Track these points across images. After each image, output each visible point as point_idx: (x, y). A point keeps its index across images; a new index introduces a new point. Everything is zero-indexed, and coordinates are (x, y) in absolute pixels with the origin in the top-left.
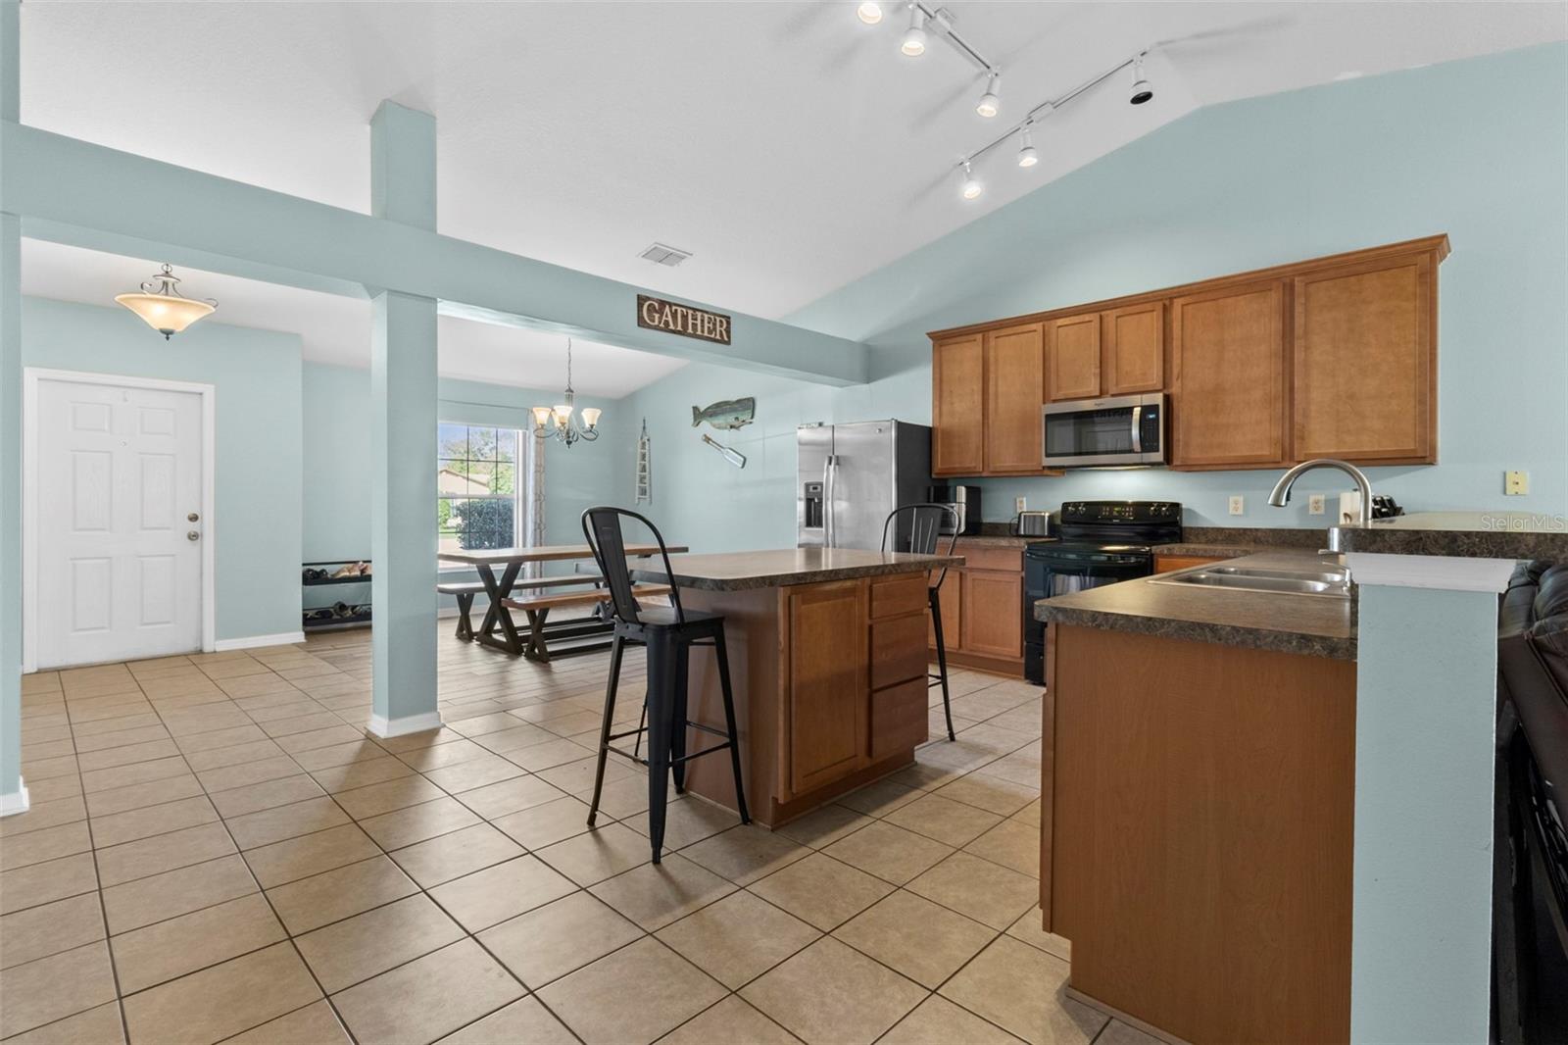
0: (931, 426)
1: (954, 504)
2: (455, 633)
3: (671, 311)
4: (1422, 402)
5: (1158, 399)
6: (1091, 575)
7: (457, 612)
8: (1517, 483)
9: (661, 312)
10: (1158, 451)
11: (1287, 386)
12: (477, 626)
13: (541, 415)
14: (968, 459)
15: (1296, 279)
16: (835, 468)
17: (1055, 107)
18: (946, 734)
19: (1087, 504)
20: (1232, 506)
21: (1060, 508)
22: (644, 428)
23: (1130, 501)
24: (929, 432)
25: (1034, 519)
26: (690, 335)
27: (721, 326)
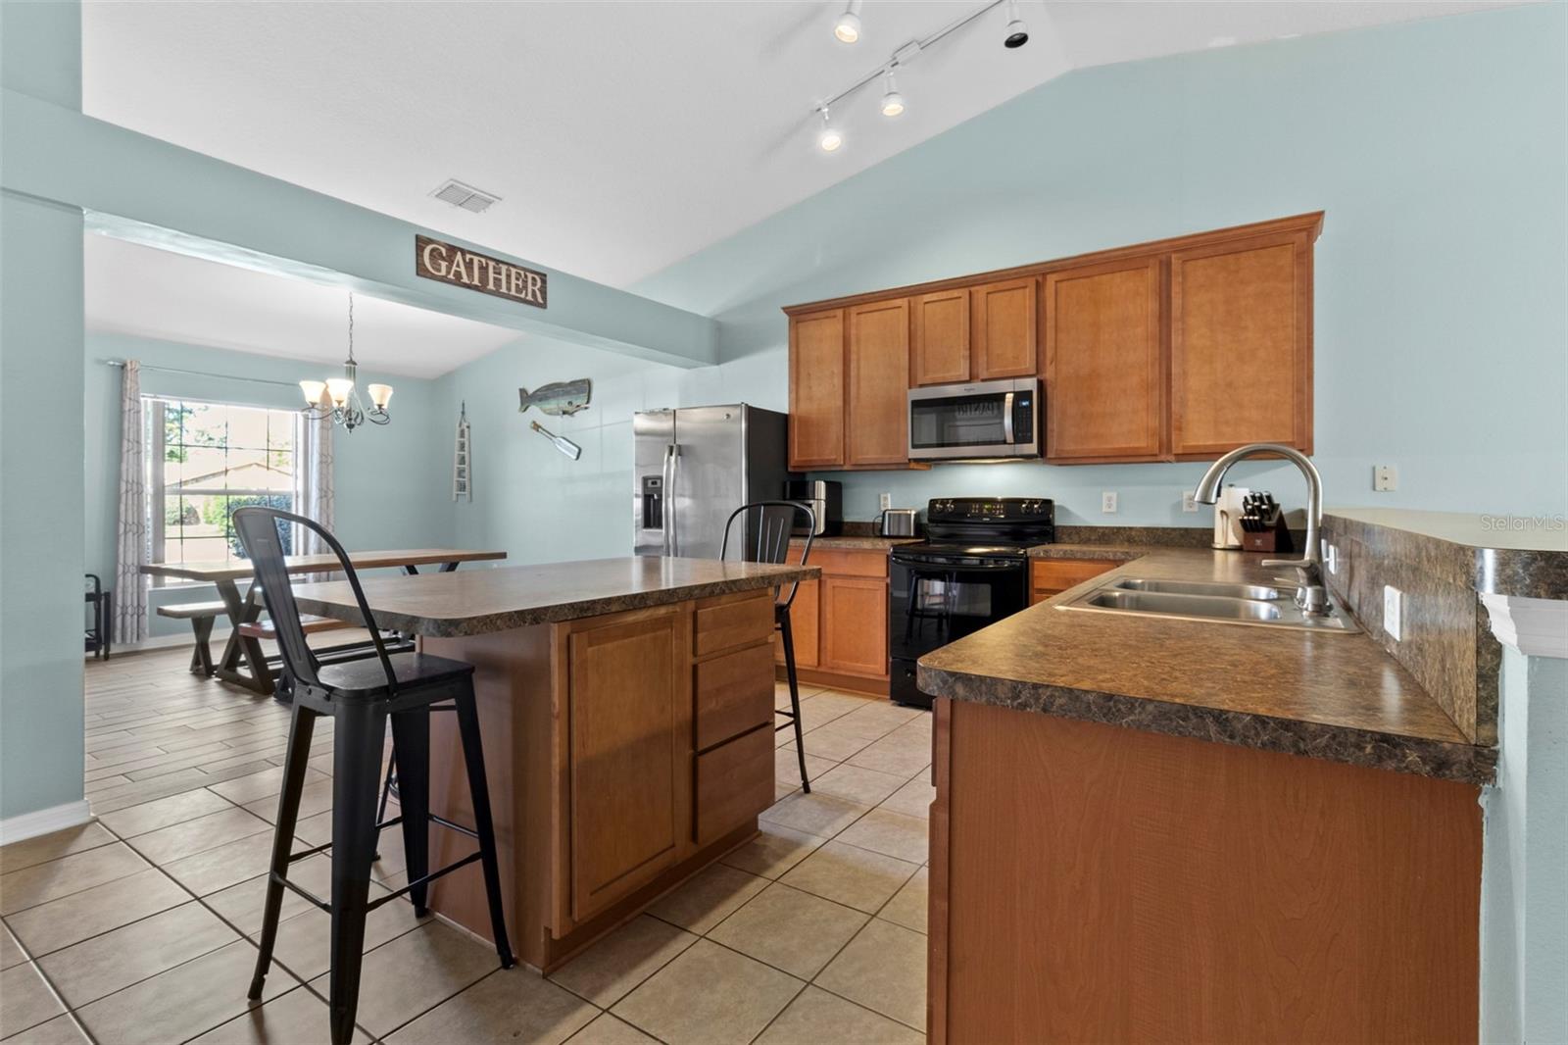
0: (787, 412)
1: (812, 502)
2: (189, 667)
3: (464, 260)
4: (1300, 391)
5: (1030, 384)
6: (957, 581)
7: (191, 638)
8: (1386, 479)
9: (450, 261)
10: (1031, 442)
11: (1164, 371)
12: (217, 656)
13: (312, 391)
14: (829, 451)
15: (1173, 256)
16: (676, 458)
17: (922, 48)
18: (800, 783)
19: (955, 501)
20: (1105, 502)
21: (927, 506)
22: (463, 413)
23: (999, 497)
24: (784, 420)
25: (899, 517)
26: (491, 293)
27: (534, 285)
